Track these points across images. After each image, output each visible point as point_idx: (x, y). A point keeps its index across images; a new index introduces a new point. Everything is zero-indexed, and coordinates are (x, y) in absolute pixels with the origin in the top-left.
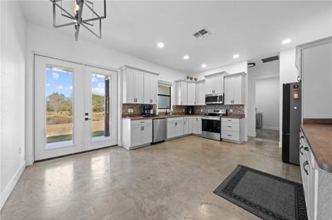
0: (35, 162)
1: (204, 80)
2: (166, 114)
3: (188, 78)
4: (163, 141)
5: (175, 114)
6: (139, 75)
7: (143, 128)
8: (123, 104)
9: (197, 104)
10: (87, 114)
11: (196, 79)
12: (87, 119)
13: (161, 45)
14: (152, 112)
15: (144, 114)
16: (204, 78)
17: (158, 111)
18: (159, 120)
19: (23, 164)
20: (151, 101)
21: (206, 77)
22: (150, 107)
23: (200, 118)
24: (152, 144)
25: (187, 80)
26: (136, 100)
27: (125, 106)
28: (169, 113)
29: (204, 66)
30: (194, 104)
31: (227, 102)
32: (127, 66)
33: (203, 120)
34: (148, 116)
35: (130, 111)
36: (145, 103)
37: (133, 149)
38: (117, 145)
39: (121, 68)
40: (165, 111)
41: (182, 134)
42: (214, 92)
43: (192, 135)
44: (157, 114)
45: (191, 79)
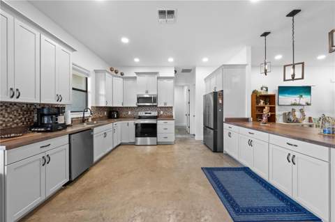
1: (135, 78)
2: (84, 120)
3: (112, 70)
11: (122, 74)
16: (135, 75)
17: (70, 117)
20: (59, 98)
21: (137, 73)
23: (132, 123)
26: (15, 93)
28: (88, 119)
29: (137, 60)
30: (121, 106)
31: (160, 104)
33: (136, 125)
42: (147, 92)
43: (120, 144)
44: (69, 122)
45: (116, 72)
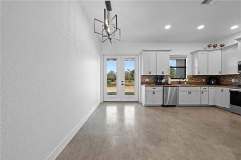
0: (104, 102)
2: (180, 83)
3: (209, 46)
4: (174, 106)
5: (190, 84)
6: (153, 54)
7: (154, 93)
8: (142, 76)
9: (223, 74)
10: (122, 82)
11: (221, 46)
12: (122, 84)
13: (168, 27)
14: (163, 81)
15: (157, 82)
17: (170, 81)
18: (170, 88)
19: (99, 102)
20: (163, 73)
22: (162, 77)
24: (163, 106)
25: (208, 49)
26: (150, 73)
27: (143, 77)
28: (183, 83)
30: (218, 74)
32: (144, 51)
33: (231, 92)
34: (160, 84)
35: (147, 80)
36: (158, 74)
37: (147, 106)
38: (138, 102)
39: (140, 53)
40: (178, 80)
41: (198, 103)
43: (214, 106)
44: (169, 83)
45: (214, 46)
